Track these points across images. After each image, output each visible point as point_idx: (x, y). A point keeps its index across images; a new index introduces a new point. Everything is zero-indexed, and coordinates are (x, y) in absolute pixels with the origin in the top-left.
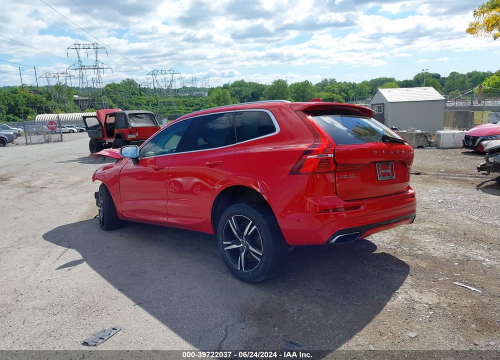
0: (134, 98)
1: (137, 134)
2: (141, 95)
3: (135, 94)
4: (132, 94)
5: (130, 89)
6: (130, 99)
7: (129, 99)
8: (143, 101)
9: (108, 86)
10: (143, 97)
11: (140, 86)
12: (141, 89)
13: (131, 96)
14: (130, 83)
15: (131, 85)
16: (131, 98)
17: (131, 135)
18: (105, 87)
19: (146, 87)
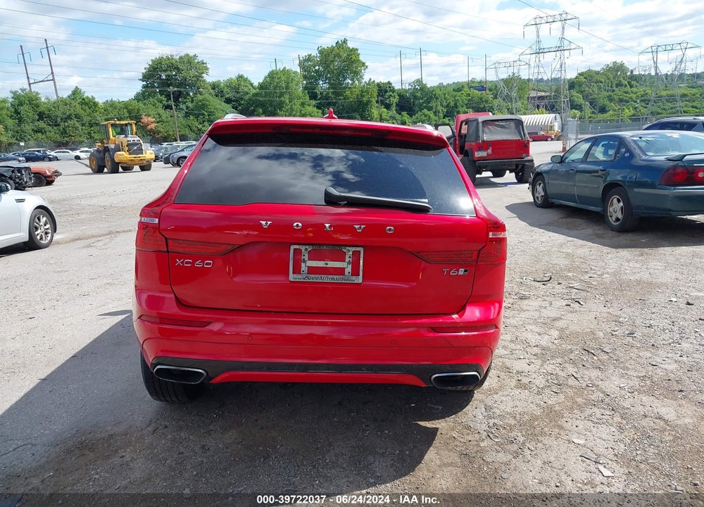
0: (619, 92)
1: (490, 151)
2: (631, 86)
3: (622, 85)
4: (617, 85)
5: (614, 78)
6: (612, 94)
7: (610, 93)
8: (632, 95)
9: (581, 74)
10: (634, 89)
11: (632, 72)
12: (633, 77)
13: (615, 88)
14: (618, 68)
15: (617, 71)
16: (613, 91)
17: (480, 153)
18: (577, 78)
19: (643, 73)
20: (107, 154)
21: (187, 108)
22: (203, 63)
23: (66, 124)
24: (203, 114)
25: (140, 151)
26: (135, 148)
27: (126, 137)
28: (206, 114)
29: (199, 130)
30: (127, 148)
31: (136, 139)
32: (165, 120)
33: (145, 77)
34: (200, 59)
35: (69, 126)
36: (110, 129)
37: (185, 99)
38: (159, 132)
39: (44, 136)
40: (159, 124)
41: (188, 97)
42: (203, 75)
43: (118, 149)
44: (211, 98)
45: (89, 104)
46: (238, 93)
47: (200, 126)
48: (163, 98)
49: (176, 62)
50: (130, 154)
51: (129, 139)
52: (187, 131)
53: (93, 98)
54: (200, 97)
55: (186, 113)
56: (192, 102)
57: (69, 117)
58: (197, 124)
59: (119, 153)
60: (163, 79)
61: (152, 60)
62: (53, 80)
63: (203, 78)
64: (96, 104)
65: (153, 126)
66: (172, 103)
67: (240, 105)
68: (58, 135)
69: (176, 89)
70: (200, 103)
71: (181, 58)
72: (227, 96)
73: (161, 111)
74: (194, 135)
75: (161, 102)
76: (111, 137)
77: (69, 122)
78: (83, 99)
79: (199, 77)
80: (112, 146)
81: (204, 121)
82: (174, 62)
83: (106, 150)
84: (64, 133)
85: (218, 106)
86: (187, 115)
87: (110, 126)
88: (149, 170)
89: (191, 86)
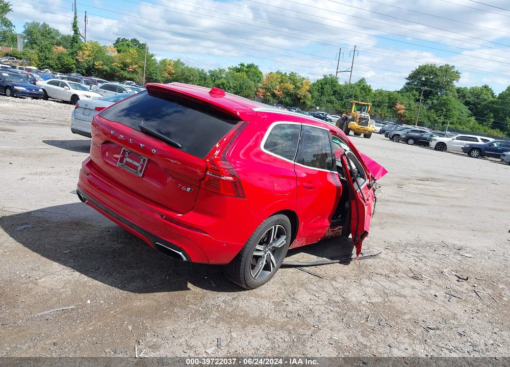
20: (346, 122)
21: (432, 104)
22: (457, 73)
23: (347, 100)
24: (442, 110)
25: (366, 124)
26: (364, 121)
27: (361, 113)
28: (445, 110)
29: (435, 121)
30: (358, 120)
31: (366, 116)
32: (413, 109)
33: (410, 77)
34: (455, 70)
35: (348, 102)
36: (354, 106)
37: (433, 97)
38: (405, 116)
39: (331, 106)
40: (408, 111)
41: (436, 96)
42: (454, 81)
43: (353, 120)
44: (454, 99)
45: (366, 90)
46: (478, 98)
47: (437, 118)
48: (417, 93)
49: (436, 69)
50: (359, 125)
51: (362, 114)
52: (425, 120)
53: (370, 86)
54: (445, 97)
55: (430, 107)
56: (438, 100)
57: (350, 96)
58: (434, 116)
59: (352, 122)
60: (423, 81)
61: (420, 66)
62: (351, 71)
63: (453, 83)
64: (370, 90)
65: (402, 111)
66: (422, 98)
67: (476, 108)
68: (339, 107)
69: (429, 89)
70: (443, 101)
71: (441, 67)
72: (468, 99)
73: (412, 102)
74: (429, 124)
75: (414, 96)
76: (353, 111)
77: (349, 99)
78: (364, 86)
79: (449, 83)
80: (350, 117)
81: (441, 115)
82: (434, 69)
83: (346, 119)
84: (344, 106)
85: (456, 106)
86: (430, 108)
87: (354, 104)
88: (369, 138)
89: (441, 88)
